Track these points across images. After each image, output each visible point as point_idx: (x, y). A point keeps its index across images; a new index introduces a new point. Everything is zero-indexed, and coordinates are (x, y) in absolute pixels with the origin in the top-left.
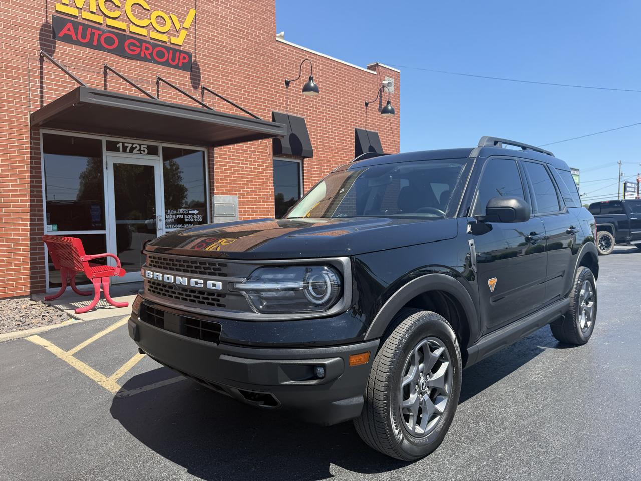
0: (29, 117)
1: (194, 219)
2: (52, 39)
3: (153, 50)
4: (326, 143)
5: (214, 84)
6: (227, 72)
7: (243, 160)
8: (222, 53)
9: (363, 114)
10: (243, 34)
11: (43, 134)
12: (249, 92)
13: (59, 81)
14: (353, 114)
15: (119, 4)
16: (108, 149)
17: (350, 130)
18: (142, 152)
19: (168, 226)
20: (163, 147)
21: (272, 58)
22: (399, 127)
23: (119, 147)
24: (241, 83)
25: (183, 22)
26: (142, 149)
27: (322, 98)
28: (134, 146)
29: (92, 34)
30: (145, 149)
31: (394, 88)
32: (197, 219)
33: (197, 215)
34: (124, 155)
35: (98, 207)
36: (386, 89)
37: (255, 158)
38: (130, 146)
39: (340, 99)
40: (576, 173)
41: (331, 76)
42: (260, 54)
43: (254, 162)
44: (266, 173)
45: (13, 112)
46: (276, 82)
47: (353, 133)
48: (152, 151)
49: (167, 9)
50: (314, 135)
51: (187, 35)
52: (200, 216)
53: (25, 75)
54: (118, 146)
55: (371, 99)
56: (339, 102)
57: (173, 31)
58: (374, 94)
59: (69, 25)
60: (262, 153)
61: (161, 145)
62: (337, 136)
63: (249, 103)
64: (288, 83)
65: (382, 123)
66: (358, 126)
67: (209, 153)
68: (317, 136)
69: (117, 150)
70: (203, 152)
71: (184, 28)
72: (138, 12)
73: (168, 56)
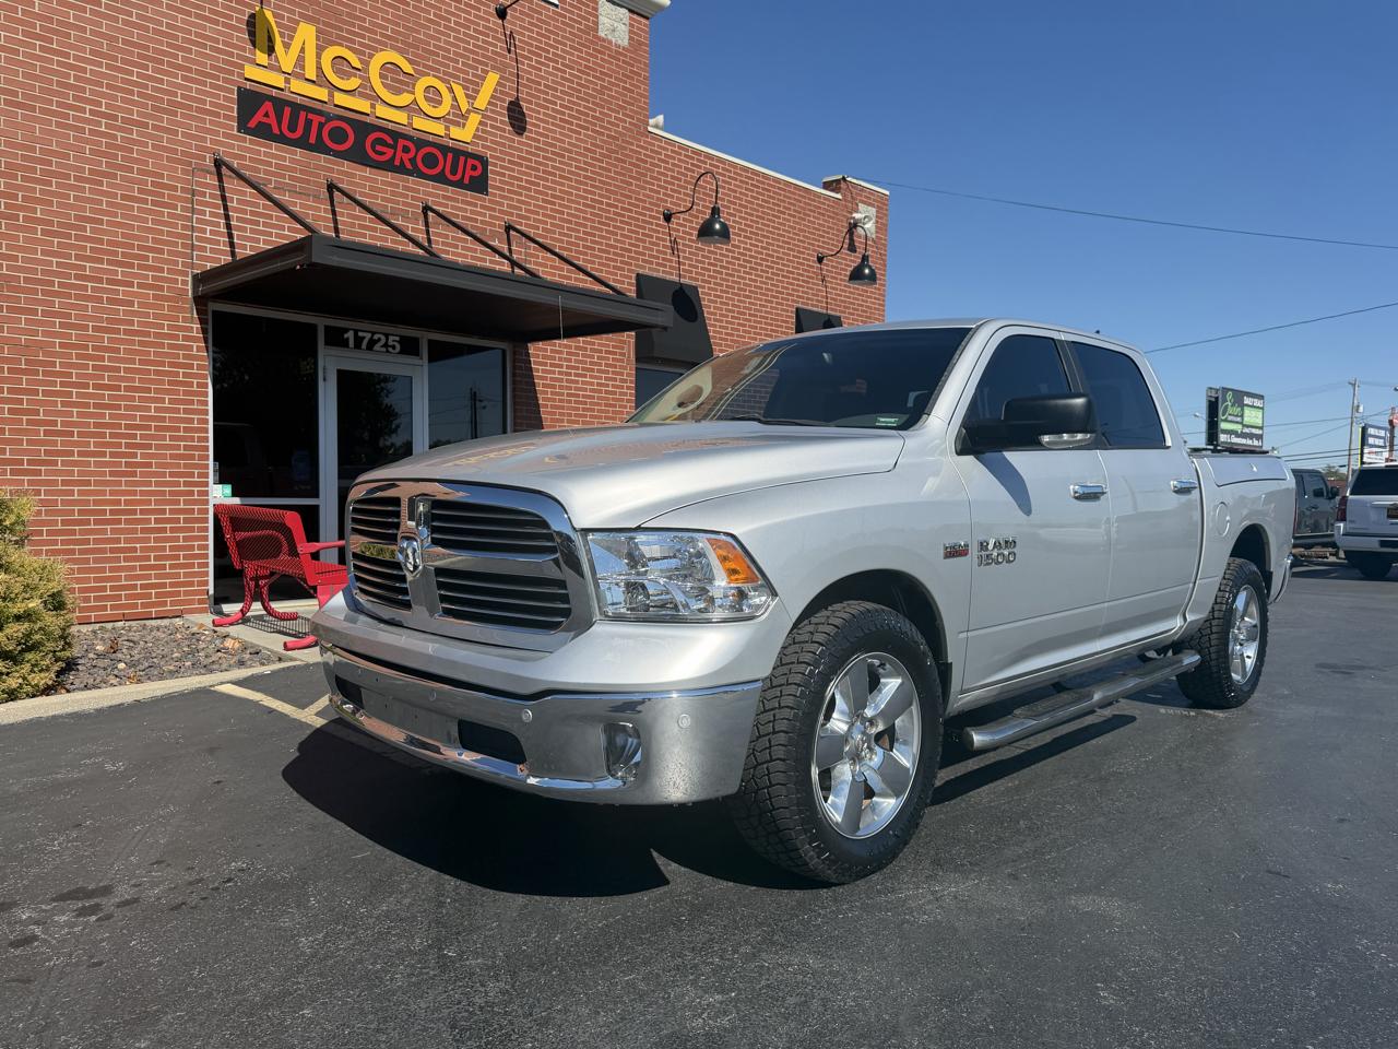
0: (190, 279)
2: (235, 133)
3: (416, 154)
4: (738, 336)
5: (528, 219)
6: (553, 196)
7: (578, 368)
8: (544, 158)
9: (813, 278)
10: (585, 121)
11: (214, 312)
12: (594, 235)
13: (245, 212)
14: (794, 279)
15: (359, 66)
16: (327, 343)
17: (787, 311)
18: (390, 349)
20: (431, 343)
21: (638, 166)
22: (883, 306)
23: (348, 339)
24: (578, 217)
25: (475, 98)
26: (390, 343)
27: (733, 246)
28: (376, 337)
29: (308, 123)
30: (396, 344)
31: (877, 227)
34: (358, 354)
35: (306, 452)
36: (860, 230)
37: (600, 365)
38: (368, 336)
39: (768, 249)
40: (1258, 403)
41: (752, 203)
42: (617, 159)
43: (599, 371)
44: (621, 394)
45: (162, 270)
46: (645, 215)
47: (792, 317)
48: (409, 347)
49: (445, 73)
50: (715, 320)
51: (481, 123)
53: (185, 200)
54: (346, 336)
55: (828, 249)
56: (767, 255)
57: (455, 115)
58: (835, 238)
59: (268, 106)
60: (615, 353)
61: (425, 336)
62: (760, 323)
63: (592, 255)
64: (668, 218)
65: (849, 298)
66: (803, 303)
67: (515, 353)
68: (721, 321)
69: (345, 344)
70: (504, 351)
71: (476, 110)
72: (393, 80)
73: (445, 164)
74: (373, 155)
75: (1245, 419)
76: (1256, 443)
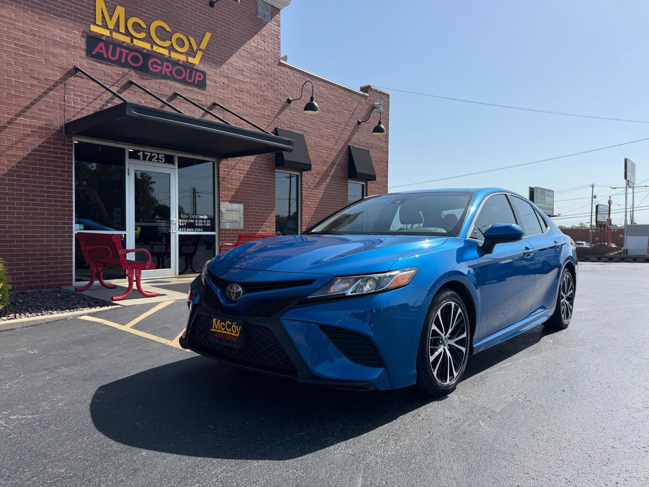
0: (63, 125)
1: (203, 223)
2: (85, 56)
4: (322, 158)
5: (224, 101)
6: (236, 90)
7: (248, 171)
8: (232, 73)
9: (356, 132)
12: (255, 109)
13: (90, 94)
14: (347, 132)
15: (145, 27)
16: (130, 157)
17: (345, 147)
18: (160, 161)
19: (180, 229)
20: (178, 157)
21: (276, 78)
22: (388, 145)
23: (140, 155)
24: (247, 101)
25: (200, 44)
26: (160, 158)
28: (153, 155)
29: (121, 53)
30: (162, 158)
31: (384, 109)
32: (206, 223)
33: (206, 220)
34: (144, 163)
35: (120, 209)
36: (377, 110)
38: (149, 154)
39: (336, 118)
40: (551, 194)
41: (329, 97)
42: (266, 75)
43: (259, 172)
44: (269, 183)
45: (50, 121)
46: (278, 101)
47: (347, 150)
48: (169, 160)
49: (186, 32)
50: (312, 150)
51: (203, 56)
52: (209, 221)
53: (62, 88)
54: (139, 154)
55: (363, 119)
56: (335, 121)
57: (190, 51)
58: (366, 114)
59: (102, 44)
60: (266, 164)
61: (177, 155)
62: (332, 152)
63: (254, 119)
64: (289, 101)
65: (372, 141)
66: (351, 143)
67: (217, 164)
68: (315, 151)
69: (138, 158)
70: (214, 163)
71: (201, 50)
72: (161, 34)
73: (185, 74)
74: (151, 69)
75: (546, 201)
76: (551, 212)
